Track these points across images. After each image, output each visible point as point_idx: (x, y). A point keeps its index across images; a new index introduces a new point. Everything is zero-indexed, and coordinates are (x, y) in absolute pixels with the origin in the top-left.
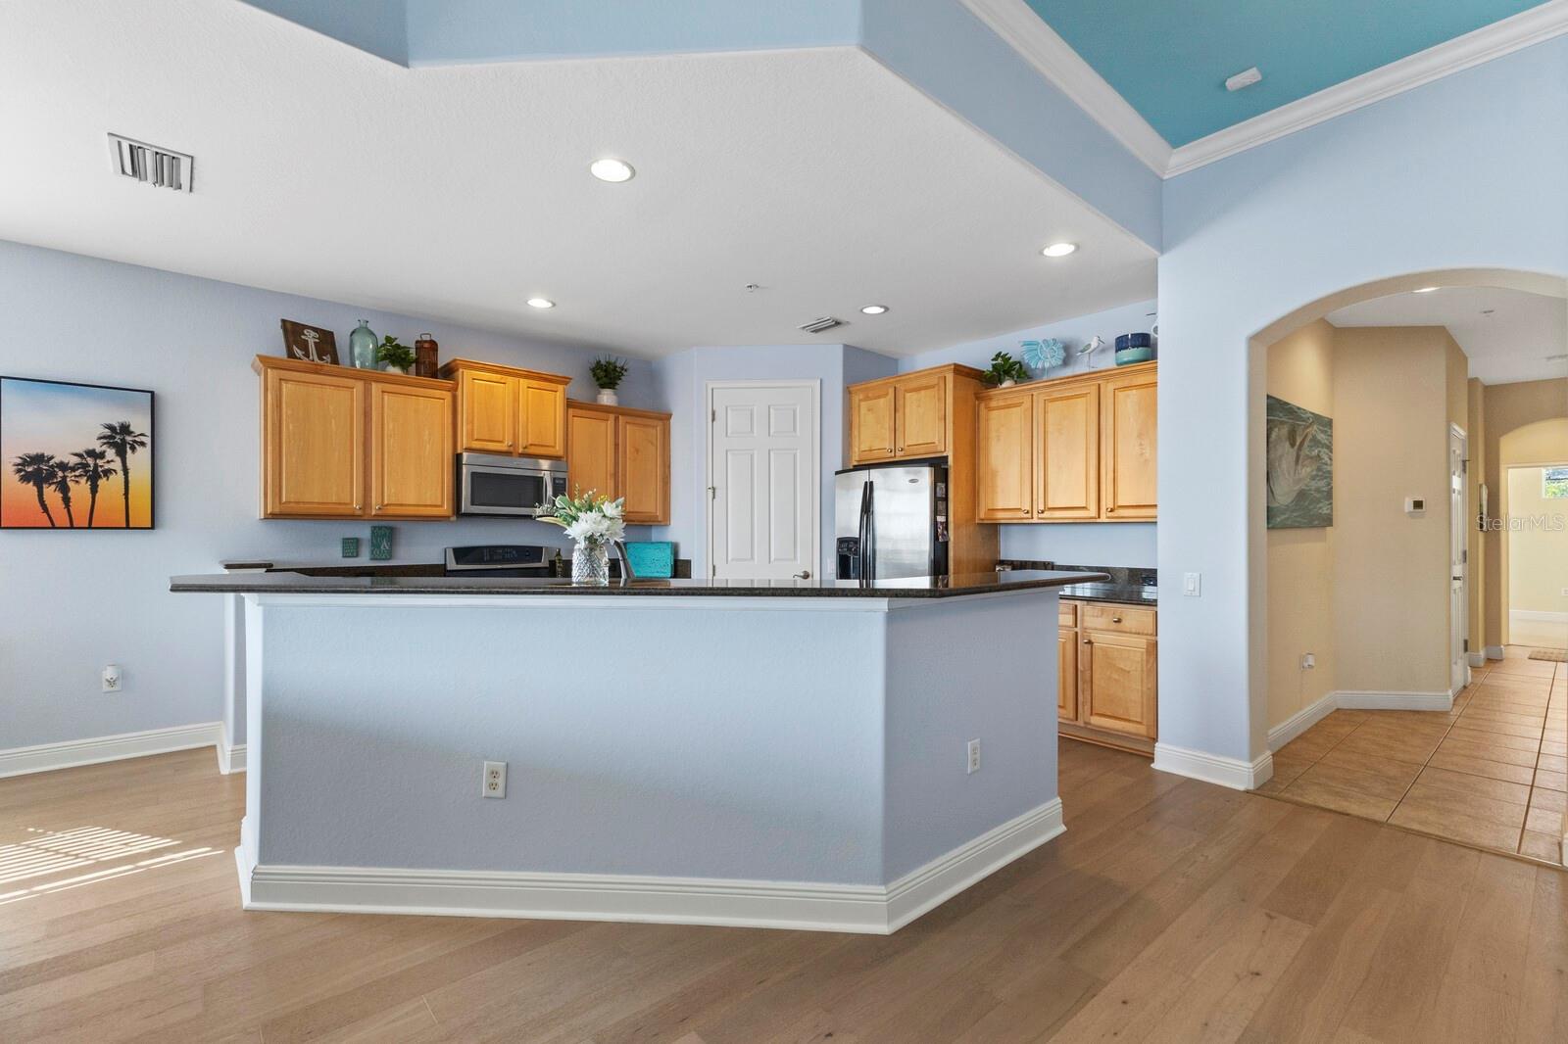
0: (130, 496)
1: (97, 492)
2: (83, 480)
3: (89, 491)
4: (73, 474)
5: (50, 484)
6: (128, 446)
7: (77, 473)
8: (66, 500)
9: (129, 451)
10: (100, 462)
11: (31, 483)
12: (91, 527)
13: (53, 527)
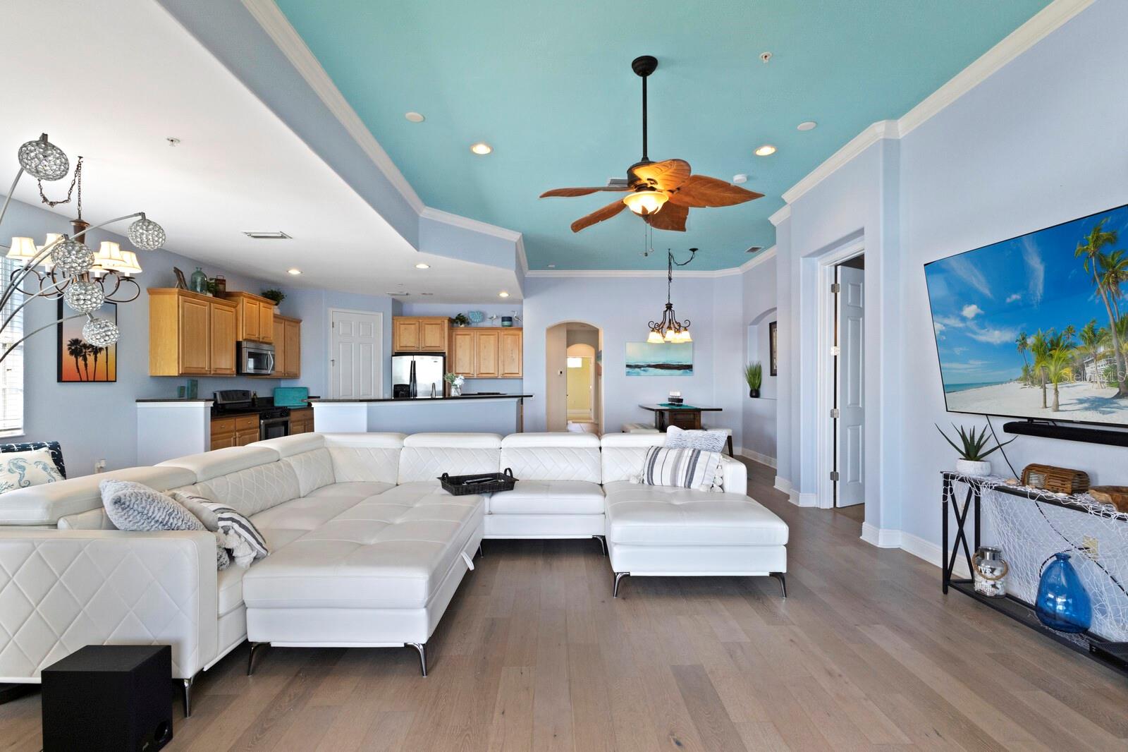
0: (108, 363)
1: (97, 361)
2: (92, 354)
3: (94, 360)
4: (88, 350)
5: (80, 356)
8: (86, 365)
11: (74, 355)
12: (94, 381)
13: (81, 381)
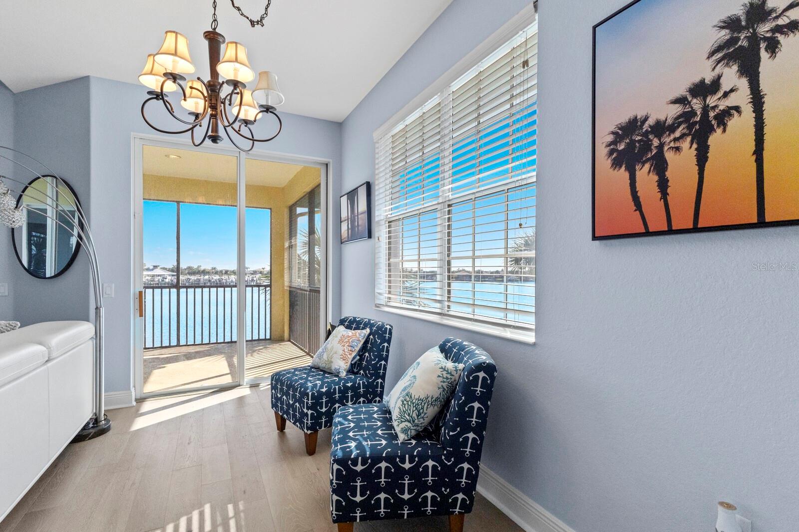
0: (766, 154)
1: (706, 159)
2: (685, 144)
3: (695, 161)
4: (672, 137)
5: (644, 163)
6: (763, 45)
7: (677, 134)
8: (663, 185)
9: (764, 55)
10: (711, 101)
11: (623, 168)
12: (696, 229)
13: (648, 233)
